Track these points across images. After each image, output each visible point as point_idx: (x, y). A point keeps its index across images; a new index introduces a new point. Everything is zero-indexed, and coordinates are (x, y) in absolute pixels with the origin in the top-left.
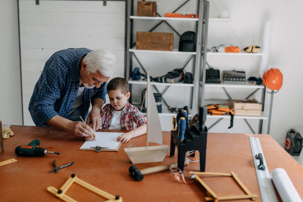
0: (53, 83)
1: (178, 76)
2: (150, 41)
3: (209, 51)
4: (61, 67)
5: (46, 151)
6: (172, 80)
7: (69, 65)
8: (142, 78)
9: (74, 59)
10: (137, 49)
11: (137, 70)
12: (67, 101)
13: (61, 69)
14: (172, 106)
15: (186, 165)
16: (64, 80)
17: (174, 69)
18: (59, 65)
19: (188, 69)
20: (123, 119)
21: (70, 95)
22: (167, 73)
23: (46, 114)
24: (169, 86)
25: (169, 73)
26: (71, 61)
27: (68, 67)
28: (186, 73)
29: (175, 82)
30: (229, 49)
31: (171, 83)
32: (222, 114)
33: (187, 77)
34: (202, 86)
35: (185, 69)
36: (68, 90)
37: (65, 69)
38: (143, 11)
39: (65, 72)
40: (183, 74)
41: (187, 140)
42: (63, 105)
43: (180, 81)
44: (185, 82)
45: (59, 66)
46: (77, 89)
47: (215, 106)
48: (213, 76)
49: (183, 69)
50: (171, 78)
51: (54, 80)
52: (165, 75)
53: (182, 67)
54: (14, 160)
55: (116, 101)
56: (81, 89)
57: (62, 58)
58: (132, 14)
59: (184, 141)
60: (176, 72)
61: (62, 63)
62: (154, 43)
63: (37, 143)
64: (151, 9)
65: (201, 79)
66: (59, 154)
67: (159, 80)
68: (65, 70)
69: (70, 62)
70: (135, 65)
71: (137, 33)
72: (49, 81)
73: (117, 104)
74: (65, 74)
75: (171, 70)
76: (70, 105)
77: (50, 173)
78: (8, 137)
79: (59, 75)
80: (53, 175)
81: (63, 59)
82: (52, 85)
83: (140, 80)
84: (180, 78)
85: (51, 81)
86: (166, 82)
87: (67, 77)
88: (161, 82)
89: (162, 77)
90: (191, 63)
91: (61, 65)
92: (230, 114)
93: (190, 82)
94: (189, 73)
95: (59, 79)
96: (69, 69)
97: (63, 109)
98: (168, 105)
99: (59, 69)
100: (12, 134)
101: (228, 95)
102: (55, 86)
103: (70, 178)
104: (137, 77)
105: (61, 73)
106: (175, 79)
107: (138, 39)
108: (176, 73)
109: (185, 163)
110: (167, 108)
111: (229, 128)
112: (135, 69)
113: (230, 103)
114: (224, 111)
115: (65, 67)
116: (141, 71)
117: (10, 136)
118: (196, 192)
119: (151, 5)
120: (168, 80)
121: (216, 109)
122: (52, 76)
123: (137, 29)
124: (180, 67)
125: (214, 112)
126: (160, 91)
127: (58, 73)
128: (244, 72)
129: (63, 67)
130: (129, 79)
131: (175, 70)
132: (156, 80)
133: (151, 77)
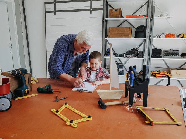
2: (117, 32)
3: (154, 37)
5: (53, 90)
6: (130, 56)
10: (109, 37)
12: (68, 64)
13: (64, 44)
15: (135, 102)
18: (63, 42)
19: (141, 49)
20: (97, 75)
21: (70, 60)
22: (127, 51)
23: (58, 72)
24: (129, 59)
26: (69, 40)
27: (68, 43)
28: (139, 51)
29: (132, 57)
30: (168, 36)
31: (130, 57)
32: (163, 77)
34: (149, 59)
35: (139, 49)
36: (68, 57)
37: (66, 44)
38: (113, 15)
39: (66, 46)
40: (137, 52)
41: (135, 86)
42: (66, 66)
43: (135, 56)
44: (138, 57)
46: (73, 56)
47: (158, 72)
48: (157, 53)
49: (137, 49)
50: (130, 54)
54: (36, 95)
55: (94, 65)
56: (75, 57)
57: (64, 39)
58: (107, 17)
59: (133, 86)
62: (119, 33)
63: (49, 86)
64: (118, 13)
65: (149, 55)
66: (60, 92)
67: (122, 56)
68: (66, 45)
70: (108, 47)
71: (109, 28)
73: (95, 67)
74: (66, 47)
75: (130, 49)
76: (69, 66)
77: (54, 102)
78: (35, 83)
80: (56, 103)
84: (135, 54)
85: (59, 51)
86: (126, 57)
87: (68, 49)
88: (124, 57)
89: (124, 54)
90: (143, 45)
92: (168, 76)
94: (141, 51)
95: (64, 50)
96: (68, 45)
97: (66, 68)
100: (38, 82)
101: (167, 65)
103: (64, 105)
104: (109, 54)
106: (132, 55)
107: (109, 32)
108: (133, 51)
109: (134, 101)
111: (167, 85)
112: (108, 49)
113: (168, 70)
114: (164, 75)
118: (139, 118)
119: (118, 11)
120: (127, 55)
121: (159, 73)
123: (110, 25)
124: (135, 48)
125: (157, 75)
126: (123, 62)
127: (63, 47)
128: (178, 50)
129: (65, 43)
130: (104, 55)
131: (132, 49)
132: (120, 56)
133: (117, 54)
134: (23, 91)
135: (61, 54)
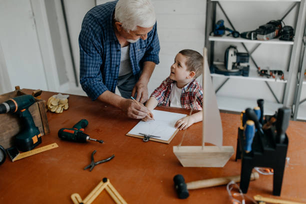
0: (88, 48)
1: (274, 31)
4: (92, 26)
5: (87, 137)
6: (265, 37)
7: (101, 23)
8: (227, 32)
9: (106, 14)
11: (221, 23)
13: (92, 29)
14: (262, 68)
16: (99, 42)
17: (268, 22)
18: (90, 24)
19: (288, 22)
21: (113, 59)
22: (258, 28)
24: (259, 44)
25: (261, 27)
27: (101, 25)
28: (285, 27)
29: (268, 39)
31: (263, 40)
33: (285, 32)
35: (283, 20)
37: (97, 28)
39: (97, 32)
40: (281, 28)
42: (108, 72)
43: (275, 37)
44: (281, 39)
45: (90, 26)
49: (281, 21)
50: (264, 34)
51: (88, 44)
52: (255, 29)
53: (280, 19)
57: (92, 16)
60: (270, 25)
61: (92, 22)
63: (84, 124)
66: (101, 142)
67: (247, 37)
68: (97, 30)
69: (102, 19)
72: (84, 47)
74: (98, 35)
75: (264, 22)
76: (115, 71)
77: (84, 169)
78: (62, 111)
79: (92, 37)
81: (94, 16)
82: (88, 51)
83: (224, 36)
84: (275, 33)
86: (256, 39)
88: (250, 38)
89: (252, 32)
90: (294, 11)
91: (92, 24)
93: (288, 38)
94: (289, 27)
95: (93, 42)
97: (109, 76)
98: (259, 66)
99: (90, 29)
102: (92, 51)
104: (220, 32)
105: (93, 34)
106: (268, 35)
108: (271, 27)
110: (256, 69)
112: (219, 22)
115: (97, 26)
116: (227, 25)
117: (64, 110)
120: (259, 36)
122: (85, 40)
124: (276, 19)
127: (90, 35)
129: (94, 26)
130: (210, 35)
131: (270, 23)
132: (243, 36)
133: (238, 33)
134: (28, 140)
135: (89, 50)
